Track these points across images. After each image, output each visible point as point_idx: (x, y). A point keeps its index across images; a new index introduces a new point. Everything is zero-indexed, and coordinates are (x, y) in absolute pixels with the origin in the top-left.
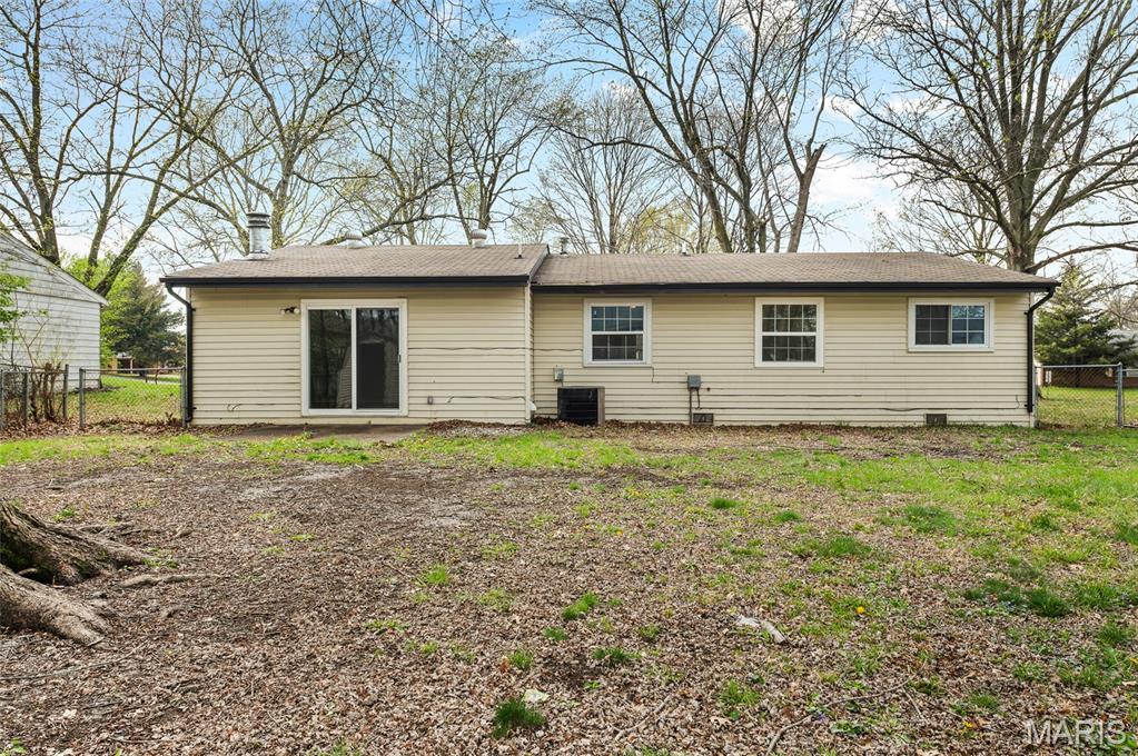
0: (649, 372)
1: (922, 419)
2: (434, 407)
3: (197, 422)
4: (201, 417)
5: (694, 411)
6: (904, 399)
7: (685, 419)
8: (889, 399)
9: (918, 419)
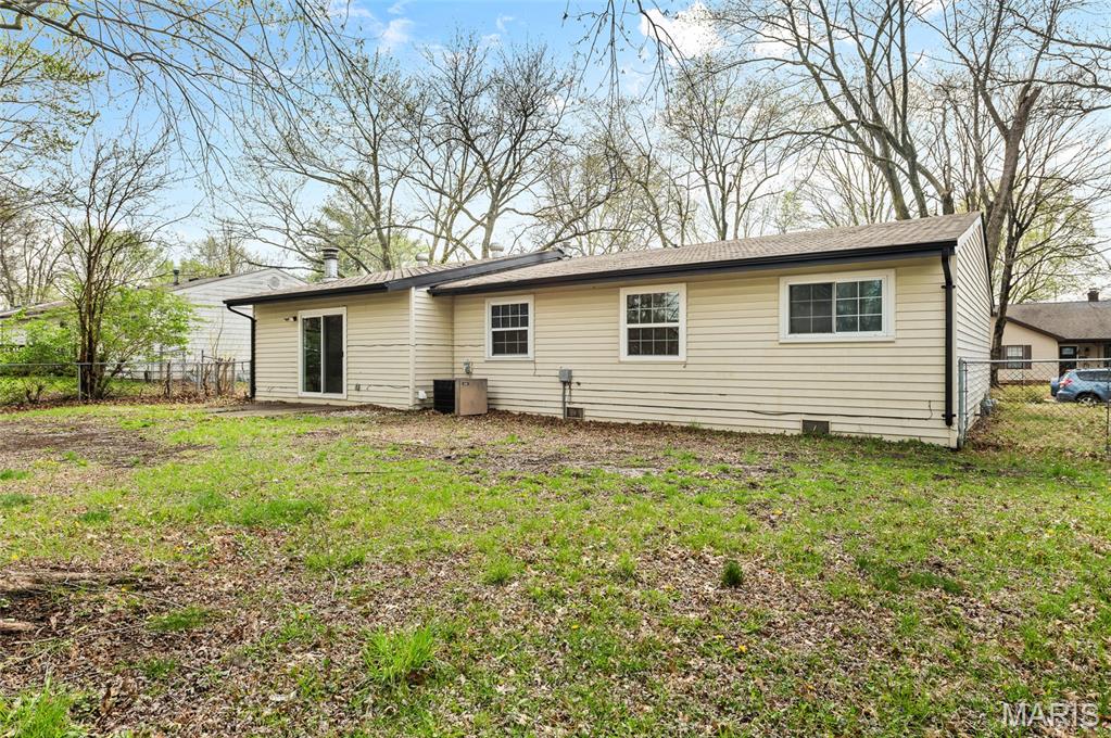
0: (532, 366)
1: (800, 426)
2: (360, 394)
3: (257, 399)
4: (261, 396)
5: (568, 405)
6: (775, 400)
7: (559, 413)
8: (758, 400)
9: (793, 426)
